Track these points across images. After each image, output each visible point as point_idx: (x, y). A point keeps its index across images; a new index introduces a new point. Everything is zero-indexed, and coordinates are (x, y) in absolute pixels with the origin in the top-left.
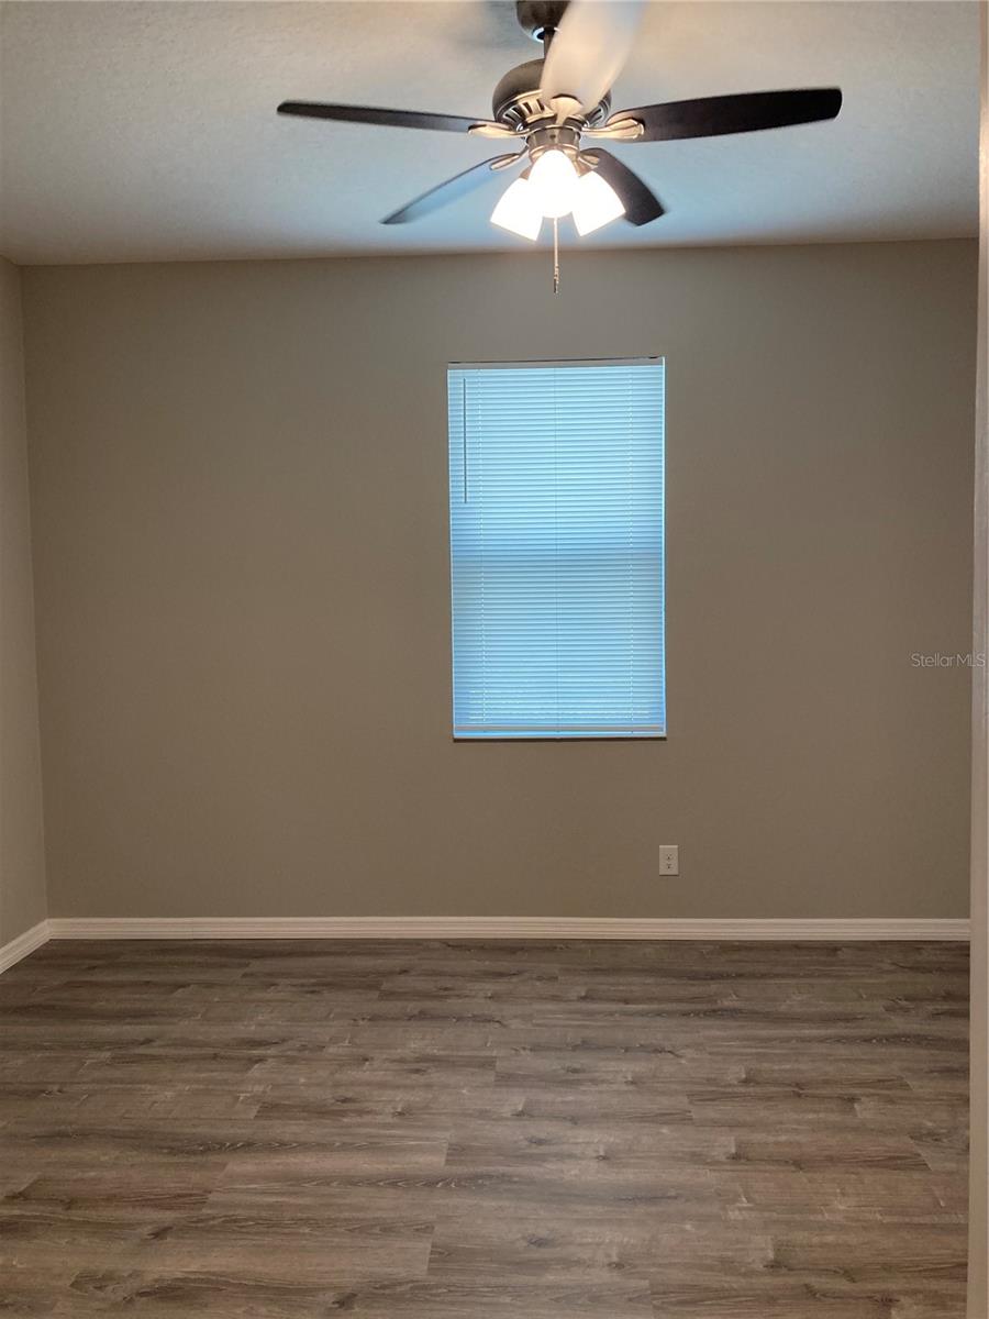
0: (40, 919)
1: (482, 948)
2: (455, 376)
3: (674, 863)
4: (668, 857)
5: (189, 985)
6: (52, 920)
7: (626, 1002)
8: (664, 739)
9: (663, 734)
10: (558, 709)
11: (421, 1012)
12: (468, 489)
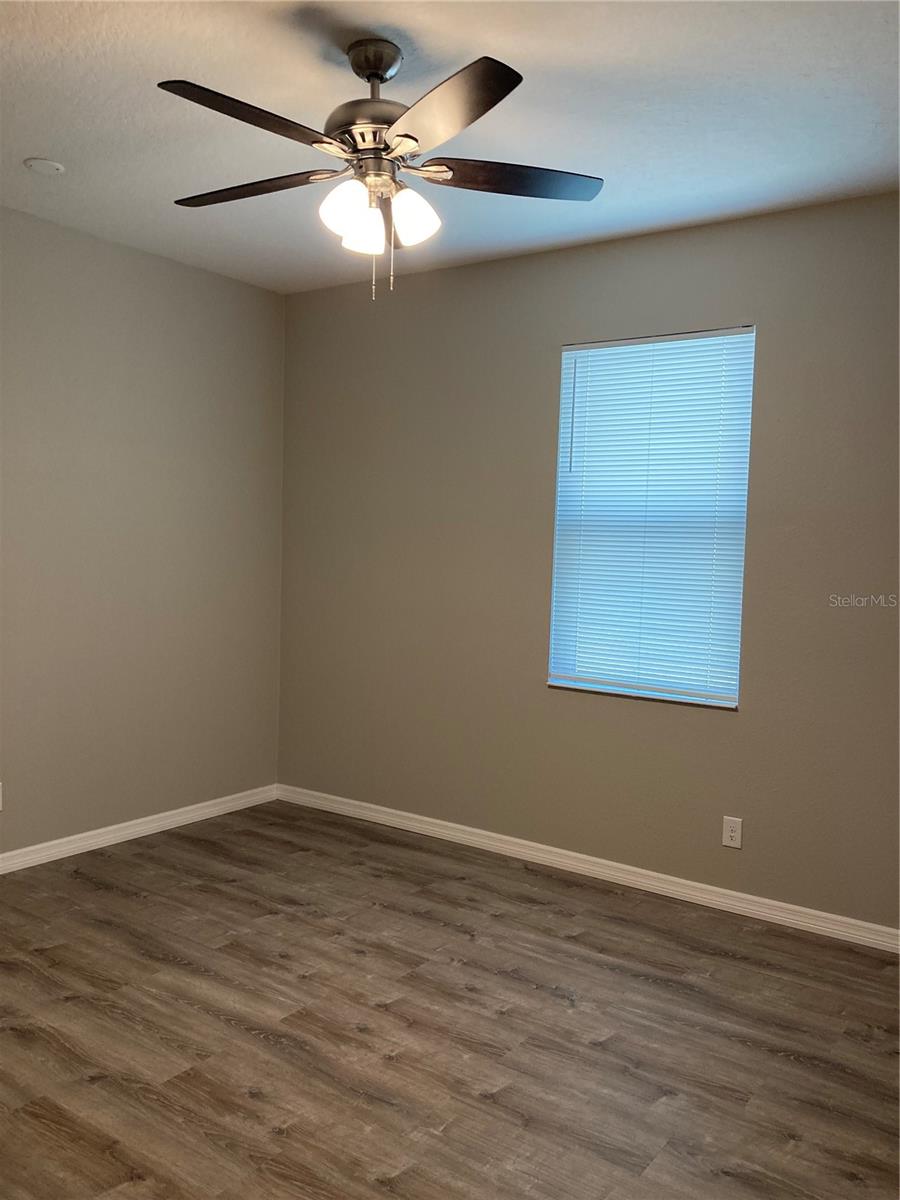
0: (273, 783)
1: (550, 876)
2: (567, 357)
3: (738, 835)
4: (732, 829)
5: (308, 850)
6: (279, 785)
7: (602, 950)
8: (735, 710)
9: (733, 705)
10: (638, 668)
11: (427, 913)
12: (573, 459)
